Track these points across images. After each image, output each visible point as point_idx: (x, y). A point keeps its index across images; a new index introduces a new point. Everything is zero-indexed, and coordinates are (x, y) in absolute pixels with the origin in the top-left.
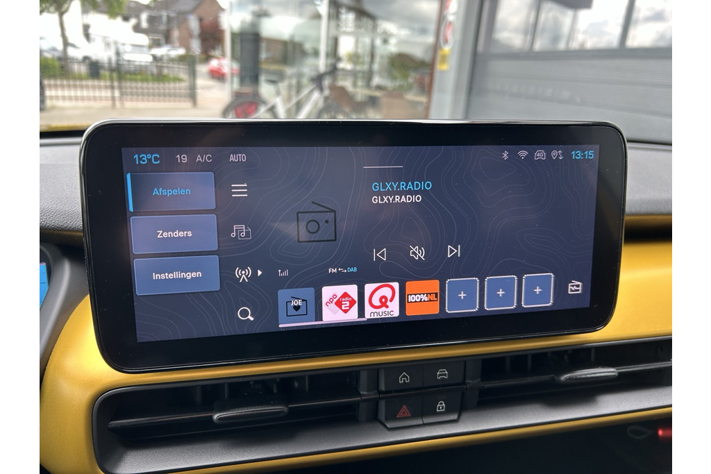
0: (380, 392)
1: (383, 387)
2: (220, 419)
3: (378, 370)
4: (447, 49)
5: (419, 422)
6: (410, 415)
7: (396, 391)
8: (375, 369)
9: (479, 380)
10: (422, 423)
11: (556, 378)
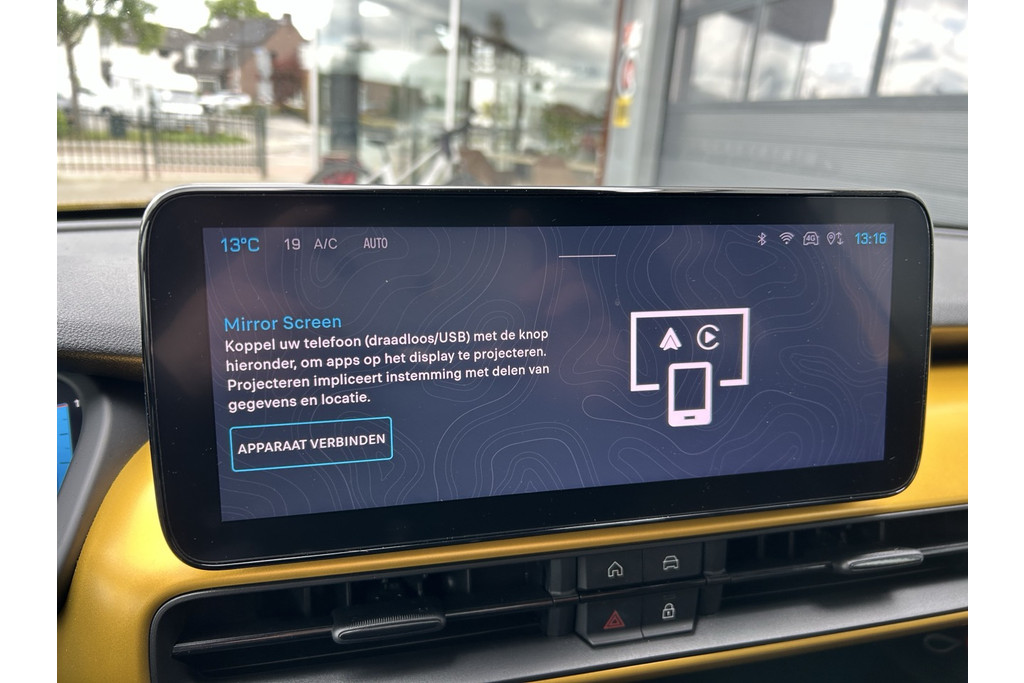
0: (580, 592)
1: (583, 585)
2: (344, 637)
3: (577, 558)
4: (626, 98)
5: (637, 635)
6: (623, 625)
7: (604, 590)
8: (572, 557)
9: (724, 570)
10: (641, 636)
11: (835, 565)
